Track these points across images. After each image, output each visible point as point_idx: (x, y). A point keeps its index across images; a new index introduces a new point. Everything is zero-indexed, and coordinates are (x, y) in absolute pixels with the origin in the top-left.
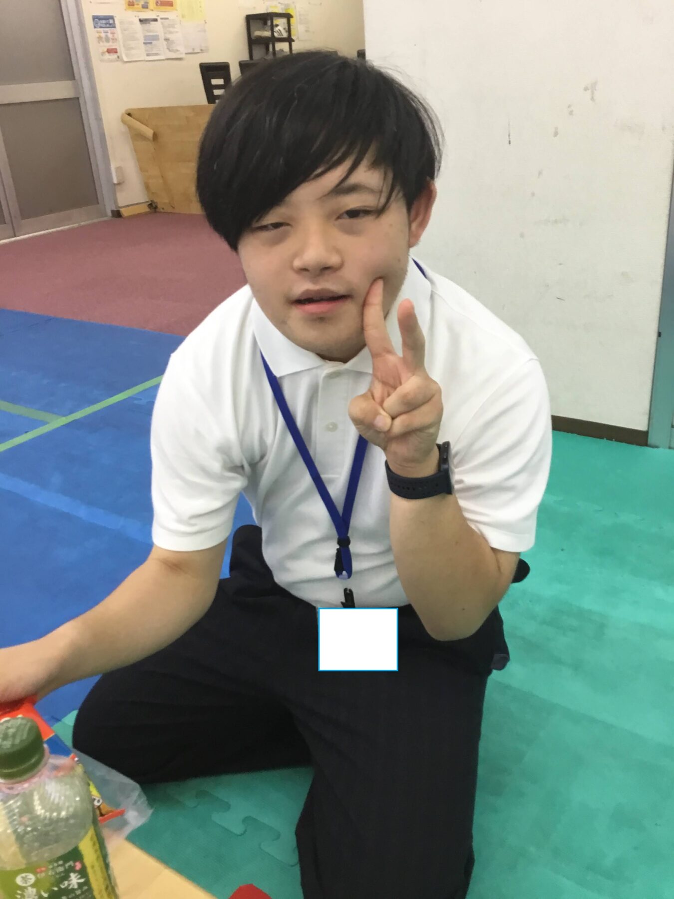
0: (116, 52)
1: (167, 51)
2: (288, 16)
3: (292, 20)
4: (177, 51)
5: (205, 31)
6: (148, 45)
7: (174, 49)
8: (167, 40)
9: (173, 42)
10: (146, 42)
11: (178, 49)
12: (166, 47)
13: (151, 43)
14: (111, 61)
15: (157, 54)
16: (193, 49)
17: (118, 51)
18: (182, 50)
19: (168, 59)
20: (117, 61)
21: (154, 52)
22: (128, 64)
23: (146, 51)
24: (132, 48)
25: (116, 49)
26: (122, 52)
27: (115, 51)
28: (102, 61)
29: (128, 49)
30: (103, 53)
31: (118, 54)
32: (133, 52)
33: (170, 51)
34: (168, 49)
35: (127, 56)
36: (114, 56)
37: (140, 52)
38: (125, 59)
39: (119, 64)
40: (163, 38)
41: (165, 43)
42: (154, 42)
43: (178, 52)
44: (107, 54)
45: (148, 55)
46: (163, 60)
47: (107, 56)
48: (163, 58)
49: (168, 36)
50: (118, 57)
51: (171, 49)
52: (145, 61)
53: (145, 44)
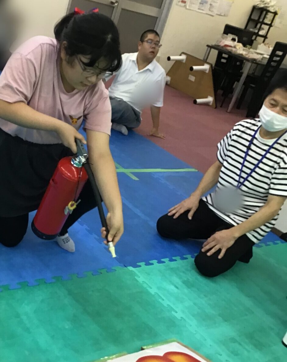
1: (208, 10)
2: (275, 14)
3: (277, 16)
4: (212, 11)
5: (231, 6)
6: (201, 5)
8: (211, 5)
9: (213, 7)
10: (201, 2)
11: (214, 11)
12: (209, 8)
14: (181, 6)
15: (203, 10)
16: (221, 13)
17: (186, 3)
18: (216, 11)
19: (206, 14)
21: (203, 8)
22: (187, 11)
23: (199, 6)
24: (194, 4)
25: (186, 1)
26: (188, 4)
28: (177, 5)
29: (192, 3)
30: (179, 1)
32: (193, 5)
33: (210, 10)
35: (189, 6)
36: (183, 4)
37: (195, 7)
38: (188, 8)
39: (184, 8)
40: (210, 3)
41: (209, 6)
42: (204, 4)
44: (181, 2)
45: (199, 9)
46: (204, 13)
47: (181, 4)
49: (212, 3)
50: (185, 5)
52: (196, 11)
53: (200, 3)
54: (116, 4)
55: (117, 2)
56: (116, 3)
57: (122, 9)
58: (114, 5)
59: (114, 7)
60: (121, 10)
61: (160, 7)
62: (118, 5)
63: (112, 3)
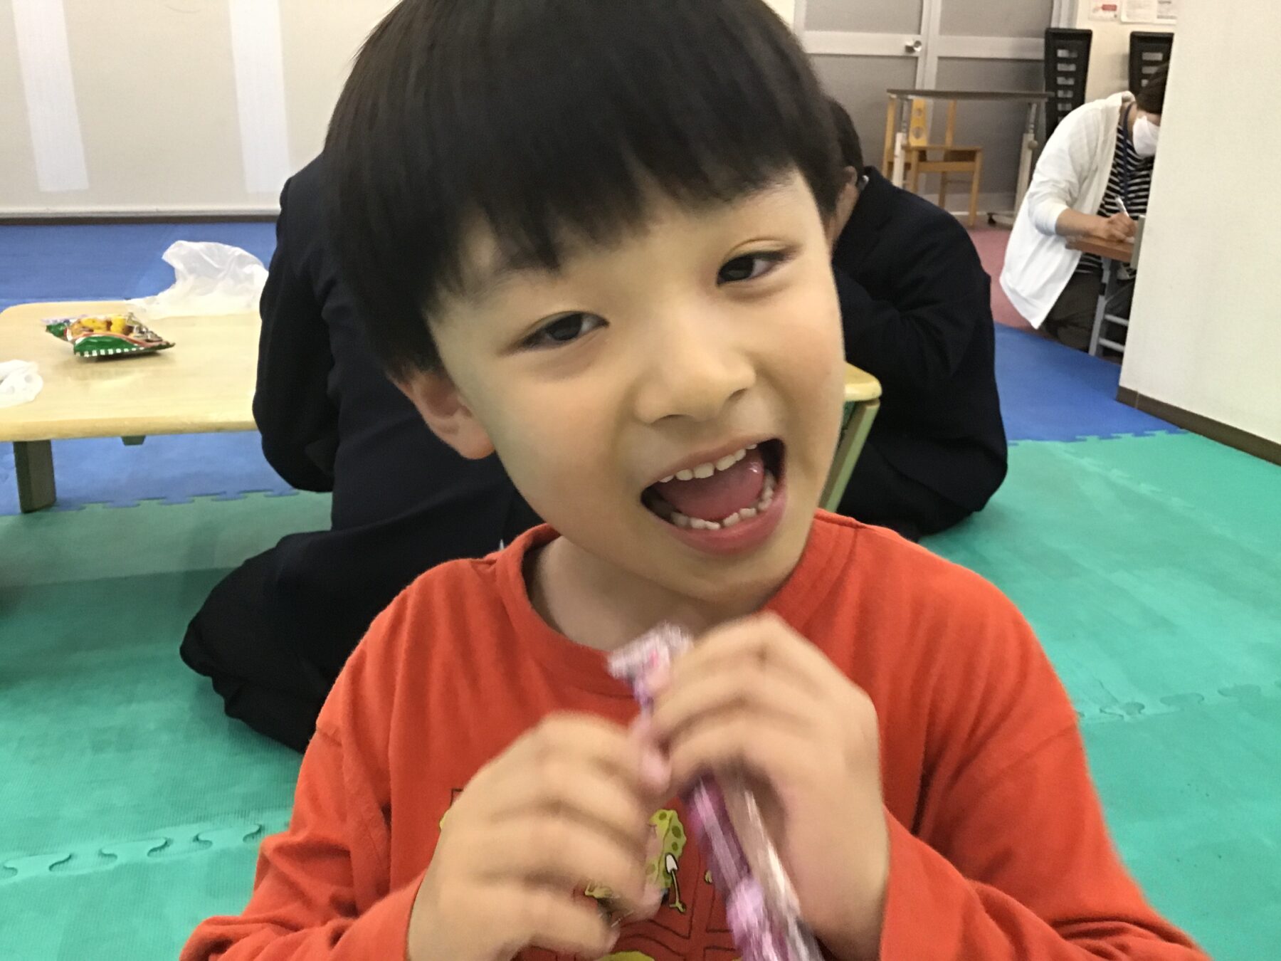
6: (1166, 5)
14: (1103, 20)
15: (1172, 18)
17: (1118, 8)
20: (1112, 20)
21: (1170, 14)
23: (1160, 11)
24: (1140, 7)
25: (1116, 7)
26: (1123, 11)
27: (1114, 8)
29: (1134, 6)
30: (1096, 10)
31: (1117, 13)
32: (1139, 11)
35: (1128, 16)
36: (1110, 14)
37: (1149, 13)
38: (1124, 18)
39: (1115, 24)
44: (1101, 9)
45: (1159, 17)
47: (1101, 13)
50: (1116, 16)
52: (1152, 23)
53: (1161, 3)
54: (918, 49)
55: (918, 43)
56: (917, 47)
57: (940, 58)
58: (914, 55)
59: (917, 58)
60: (936, 60)
62: (922, 48)
63: (908, 49)
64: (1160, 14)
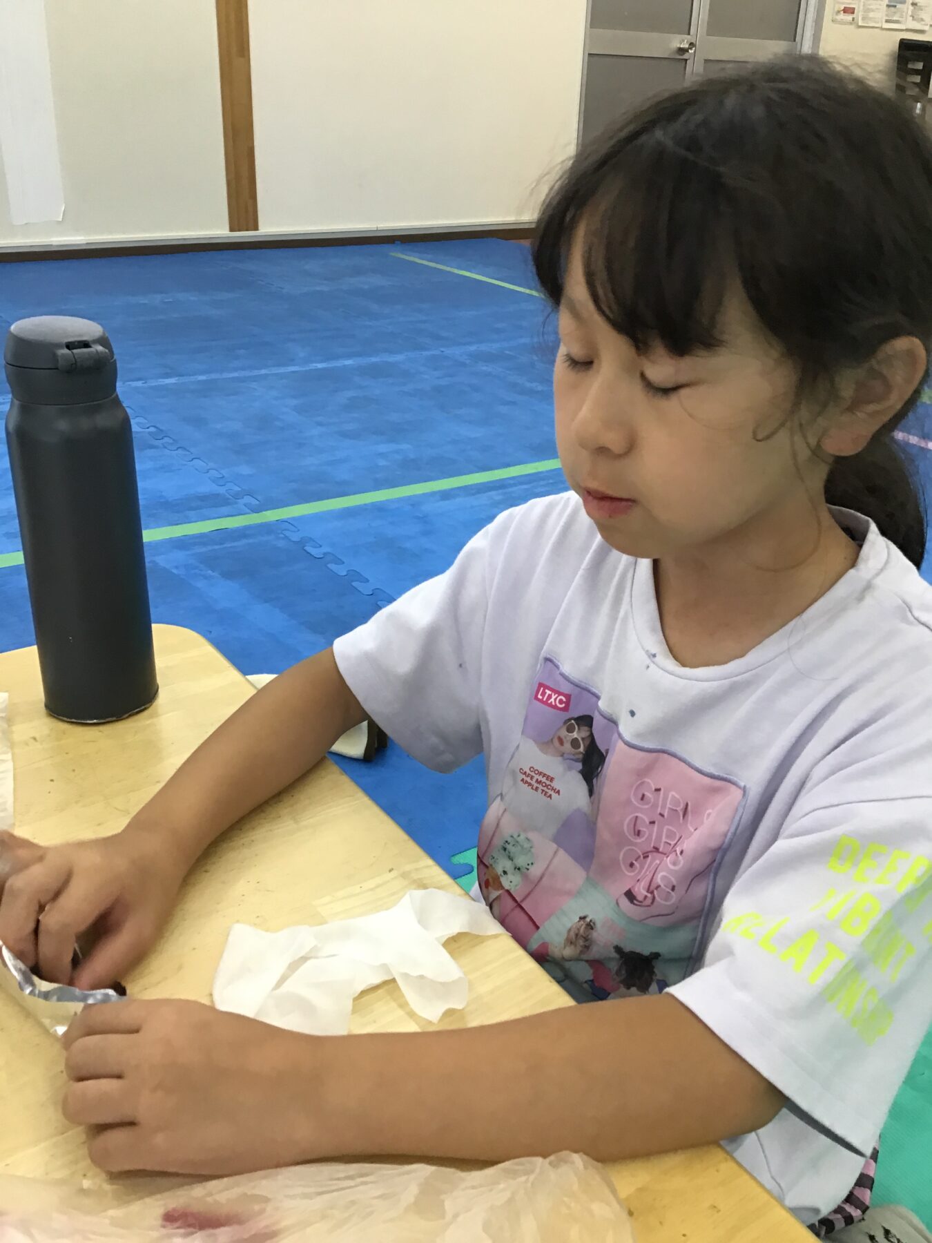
0: (853, 13)
1: (911, 18)
4: (922, 20)
6: (893, 9)
7: (920, 17)
8: (913, 5)
9: (920, 8)
10: (892, 4)
11: (924, 17)
12: (910, 13)
13: (895, 6)
14: (842, 23)
15: (897, 22)
17: (856, 11)
19: (907, 30)
20: (851, 24)
21: (895, 18)
22: (860, 31)
23: (887, 14)
24: (873, 11)
25: (854, 9)
26: (859, 15)
27: (852, 11)
28: (834, 21)
29: (868, 10)
30: (839, 12)
31: (855, 16)
32: (871, 15)
34: (913, 17)
35: (864, 19)
36: (849, 17)
37: (879, 17)
38: (860, 24)
39: (852, 27)
40: (910, 2)
41: (911, 8)
42: (899, 6)
43: (923, 23)
44: (842, 12)
45: (887, 21)
46: (901, 30)
47: (842, 16)
48: (904, 28)
50: (853, 19)
51: (915, 17)
52: (882, 29)
53: (888, 6)
54: (691, 52)
56: (691, 49)
57: (706, 61)
58: (685, 57)
59: (686, 60)
60: (702, 64)
61: (795, 40)
62: (695, 52)
63: (682, 51)
64: (887, 18)
